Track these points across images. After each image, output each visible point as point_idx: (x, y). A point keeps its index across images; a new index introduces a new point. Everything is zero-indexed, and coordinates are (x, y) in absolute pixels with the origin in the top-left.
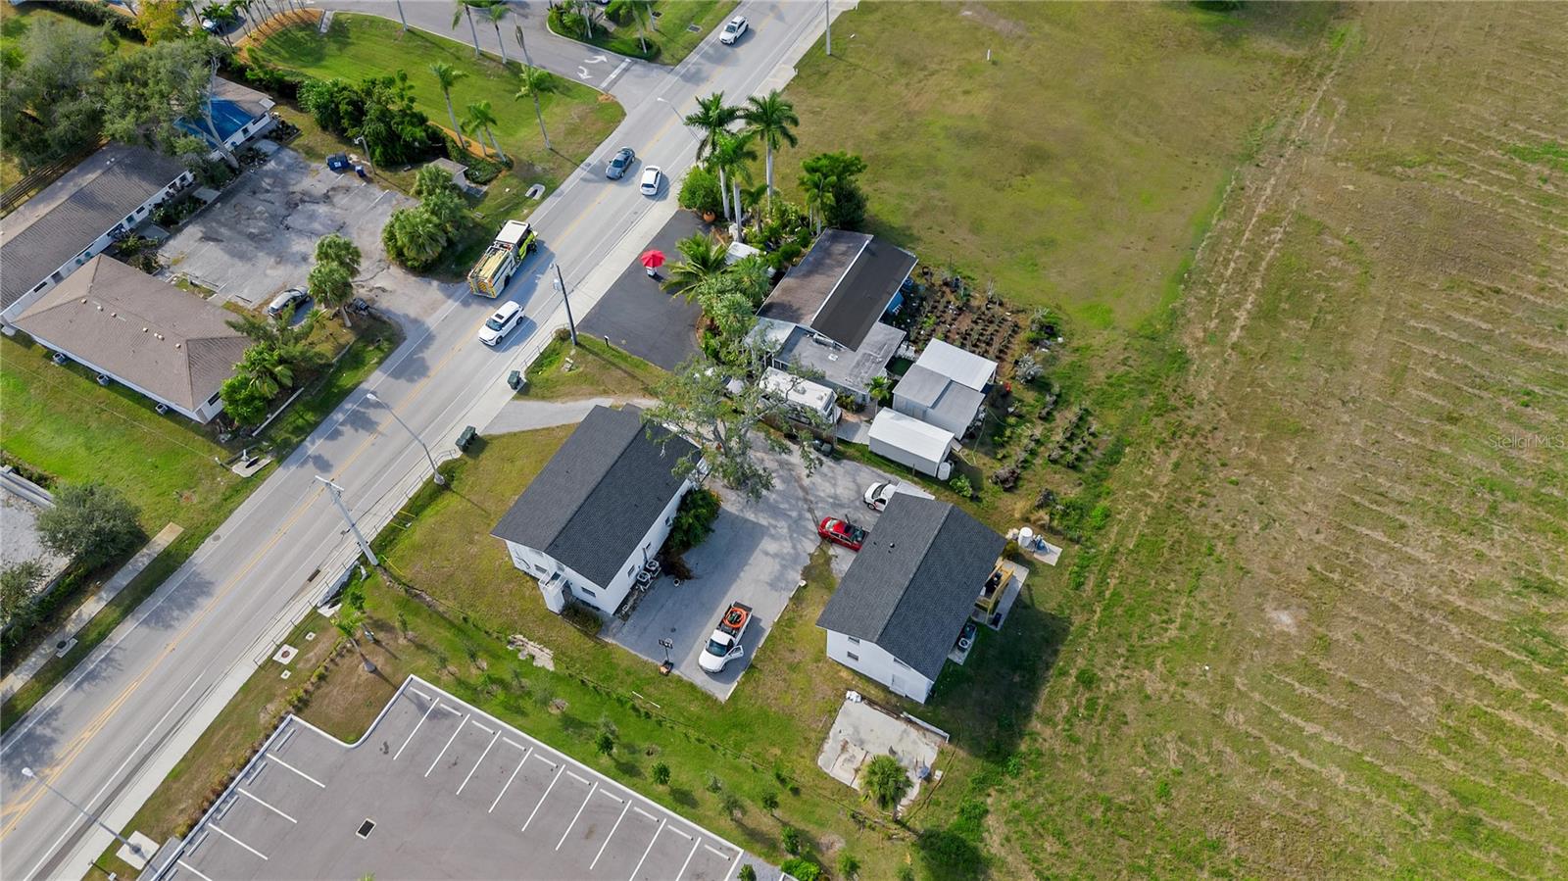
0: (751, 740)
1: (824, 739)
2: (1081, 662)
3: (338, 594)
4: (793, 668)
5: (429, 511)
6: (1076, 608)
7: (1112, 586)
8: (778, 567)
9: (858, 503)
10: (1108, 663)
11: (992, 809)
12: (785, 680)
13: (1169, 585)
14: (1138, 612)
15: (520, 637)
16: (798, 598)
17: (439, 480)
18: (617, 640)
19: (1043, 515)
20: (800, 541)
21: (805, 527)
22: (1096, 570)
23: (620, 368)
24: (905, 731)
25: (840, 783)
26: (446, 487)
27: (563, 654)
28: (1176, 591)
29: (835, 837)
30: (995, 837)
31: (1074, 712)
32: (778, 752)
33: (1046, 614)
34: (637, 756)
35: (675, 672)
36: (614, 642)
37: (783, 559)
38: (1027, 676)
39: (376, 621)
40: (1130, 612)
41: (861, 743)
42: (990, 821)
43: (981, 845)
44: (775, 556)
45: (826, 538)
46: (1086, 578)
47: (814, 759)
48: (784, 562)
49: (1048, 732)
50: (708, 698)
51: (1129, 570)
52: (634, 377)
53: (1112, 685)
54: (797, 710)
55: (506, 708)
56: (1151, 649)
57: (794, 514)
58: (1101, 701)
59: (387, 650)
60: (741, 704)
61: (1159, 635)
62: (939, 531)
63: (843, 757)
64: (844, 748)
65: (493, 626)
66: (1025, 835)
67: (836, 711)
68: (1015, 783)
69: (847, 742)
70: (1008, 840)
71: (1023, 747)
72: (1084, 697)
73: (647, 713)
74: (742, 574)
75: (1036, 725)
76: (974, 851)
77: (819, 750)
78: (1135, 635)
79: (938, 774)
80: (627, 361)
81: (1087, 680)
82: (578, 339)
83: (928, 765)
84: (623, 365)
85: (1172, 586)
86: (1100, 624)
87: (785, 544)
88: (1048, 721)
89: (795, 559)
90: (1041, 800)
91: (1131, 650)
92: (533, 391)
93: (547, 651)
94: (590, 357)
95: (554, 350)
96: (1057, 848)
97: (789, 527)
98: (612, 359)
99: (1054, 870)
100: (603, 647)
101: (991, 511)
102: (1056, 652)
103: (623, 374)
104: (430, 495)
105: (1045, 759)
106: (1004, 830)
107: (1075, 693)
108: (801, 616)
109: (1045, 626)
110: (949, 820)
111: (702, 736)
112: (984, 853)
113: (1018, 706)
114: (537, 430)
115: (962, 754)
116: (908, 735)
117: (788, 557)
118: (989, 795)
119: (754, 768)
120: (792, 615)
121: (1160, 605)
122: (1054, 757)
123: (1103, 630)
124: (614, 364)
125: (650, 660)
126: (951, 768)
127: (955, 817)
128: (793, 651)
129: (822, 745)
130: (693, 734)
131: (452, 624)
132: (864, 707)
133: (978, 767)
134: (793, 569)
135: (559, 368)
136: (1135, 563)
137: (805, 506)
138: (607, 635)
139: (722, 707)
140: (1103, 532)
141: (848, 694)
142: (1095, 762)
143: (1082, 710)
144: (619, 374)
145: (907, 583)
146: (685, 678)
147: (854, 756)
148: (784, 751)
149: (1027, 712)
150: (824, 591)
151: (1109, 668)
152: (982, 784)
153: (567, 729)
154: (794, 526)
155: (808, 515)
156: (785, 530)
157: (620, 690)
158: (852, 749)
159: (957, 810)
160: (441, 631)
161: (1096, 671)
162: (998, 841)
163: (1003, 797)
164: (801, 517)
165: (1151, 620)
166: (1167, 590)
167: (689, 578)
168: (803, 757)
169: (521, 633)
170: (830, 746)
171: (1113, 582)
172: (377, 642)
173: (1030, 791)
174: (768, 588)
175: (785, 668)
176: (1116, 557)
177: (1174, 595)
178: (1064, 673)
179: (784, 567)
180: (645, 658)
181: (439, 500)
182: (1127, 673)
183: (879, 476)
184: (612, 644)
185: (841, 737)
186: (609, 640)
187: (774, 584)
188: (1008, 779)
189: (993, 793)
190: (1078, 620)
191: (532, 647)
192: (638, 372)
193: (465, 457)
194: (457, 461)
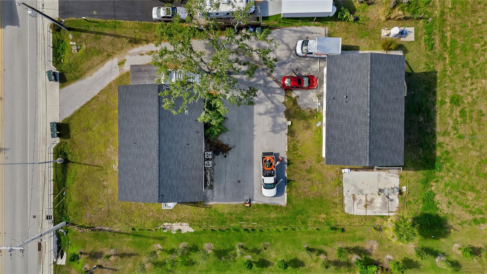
0: (309, 217)
1: (342, 200)
2: (449, 93)
3: (59, 248)
4: (309, 171)
5: (69, 181)
6: (435, 61)
7: (449, 37)
8: (270, 119)
9: (292, 57)
10: (463, 86)
11: (436, 192)
12: (308, 180)
13: (478, 21)
14: (468, 47)
15: (166, 224)
16: (291, 132)
17: (59, 161)
18: (215, 201)
19: (398, 12)
20: (274, 97)
21: (271, 87)
22: (436, 31)
23: (106, 34)
24: (379, 175)
25: (361, 216)
26: (66, 162)
27: (193, 221)
28: (483, 23)
29: (371, 242)
30: (443, 205)
31: (456, 122)
32: (324, 216)
33: (421, 73)
34: (261, 253)
35: (253, 202)
36: (214, 203)
37: (271, 113)
38: (426, 115)
39: (90, 254)
40: (464, 49)
41: (361, 192)
42: (437, 198)
43: (438, 212)
44: (266, 113)
45: (287, 89)
46: (433, 39)
47: (343, 211)
48: (272, 115)
49: (447, 139)
50: (277, 207)
51: (454, 22)
52: (118, 36)
53: (469, 97)
54: (323, 192)
55: (186, 265)
56: (481, 66)
57: (262, 82)
58: (467, 109)
59: (109, 269)
60: (294, 202)
61: (482, 55)
62: (371, 76)
63: (356, 203)
64: (354, 199)
65: (149, 225)
66: (456, 197)
67: (341, 182)
68: (442, 174)
69: (354, 195)
70: (450, 203)
71: (438, 154)
72: (457, 112)
73: (252, 230)
74: (255, 133)
75: (440, 139)
76: (437, 217)
77: (343, 205)
78: (471, 62)
79: (404, 189)
80: (106, 26)
81: (456, 101)
82: (67, 25)
83: (398, 186)
84: (106, 31)
85: (480, 21)
86: (451, 64)
87: (267, 103)
88: (446, 133)
89: (277, 109)
90: (458, 176)
91: (472, 72)
92: (68, 76)
93: (184, 224)
94: (84, 35)
95: (58, 40)
96: (474, 195)
97: (264, 92)
98: (96, 30)
99: (476, 207)
100: (210, 208)
101: (367, 23)
102: (435, 93)
103: (111, 38)
104: (63, 172)
105: (451, 154)
106: (446, 199)
107: (452, 111)
108: (298, 142)
109: (424, 81)
110: (419, 208)
111: (285, 227)
112: (442, 215)
113: (427, 133)
114: (89, 102)
115: (411, 173)
116: (381, 176)
117: (273, 110)
118: (432, 186)
119: (317, 229)
120: (293, 143)
121: (477, 36)
122: (455, 151)
123: (454, 68)
124: (101, 33)
125: (238, 203)
126: (409, 182)
127: (421, 205)
128: (304, 162)
129: (343, 202)
130: (280, 228)
131: (128, 234)
132: (354, 173)
133: (421, 174)
134: (280, 116)
135: (70, 52)
136: (456, 16)
137: (265, 74)
138: (209, 201)
139: (286, 208)
140: (431, 4)
141: (343, 171)
142: (476, 144)
143: (459, 119)
144: (108, 39)
145: (368, 120)
146: (260, 203)
147: (361, 200)
148: (327, 214)
149: (433, 135)
150: (302, 121)
151: (464, 89)
152: (426, 182)
153: (221, 259)
154: (265, 89)
155: (270, 79)
156: (263, 95)
157: (232, 225)
158: (358, 197)
159: (420, 201)
160: (125, 239)
161: (458, 93)
162: (446, 206)
163: (439, 184)
164: (266, 82)
165: (476, 48)
166: (478, 25)
167: (230, 149)
168: (337, 213)
169: (166, 222)
170: (347, 200)
171: (448, 34)
172: (100, 267)
173: (451, 174)
174: (272, 134)
175: (305, 173)
176: (445, 17)
177: (483, 26)
178: (443, 103)
179: (274, 117)
180: (234, 203)
181: (69, 171)
182: (474, 87)
183: (295, 31)
184: (214, 205)
185: (350, 194)
186: (211, 203)
187: (274, 130)
188: (437, 173)
189: (433, 184)
190: (439, 68)
191: (176, 226)
192: (119, 31)
193: (63, 140)
194: (60, 144)
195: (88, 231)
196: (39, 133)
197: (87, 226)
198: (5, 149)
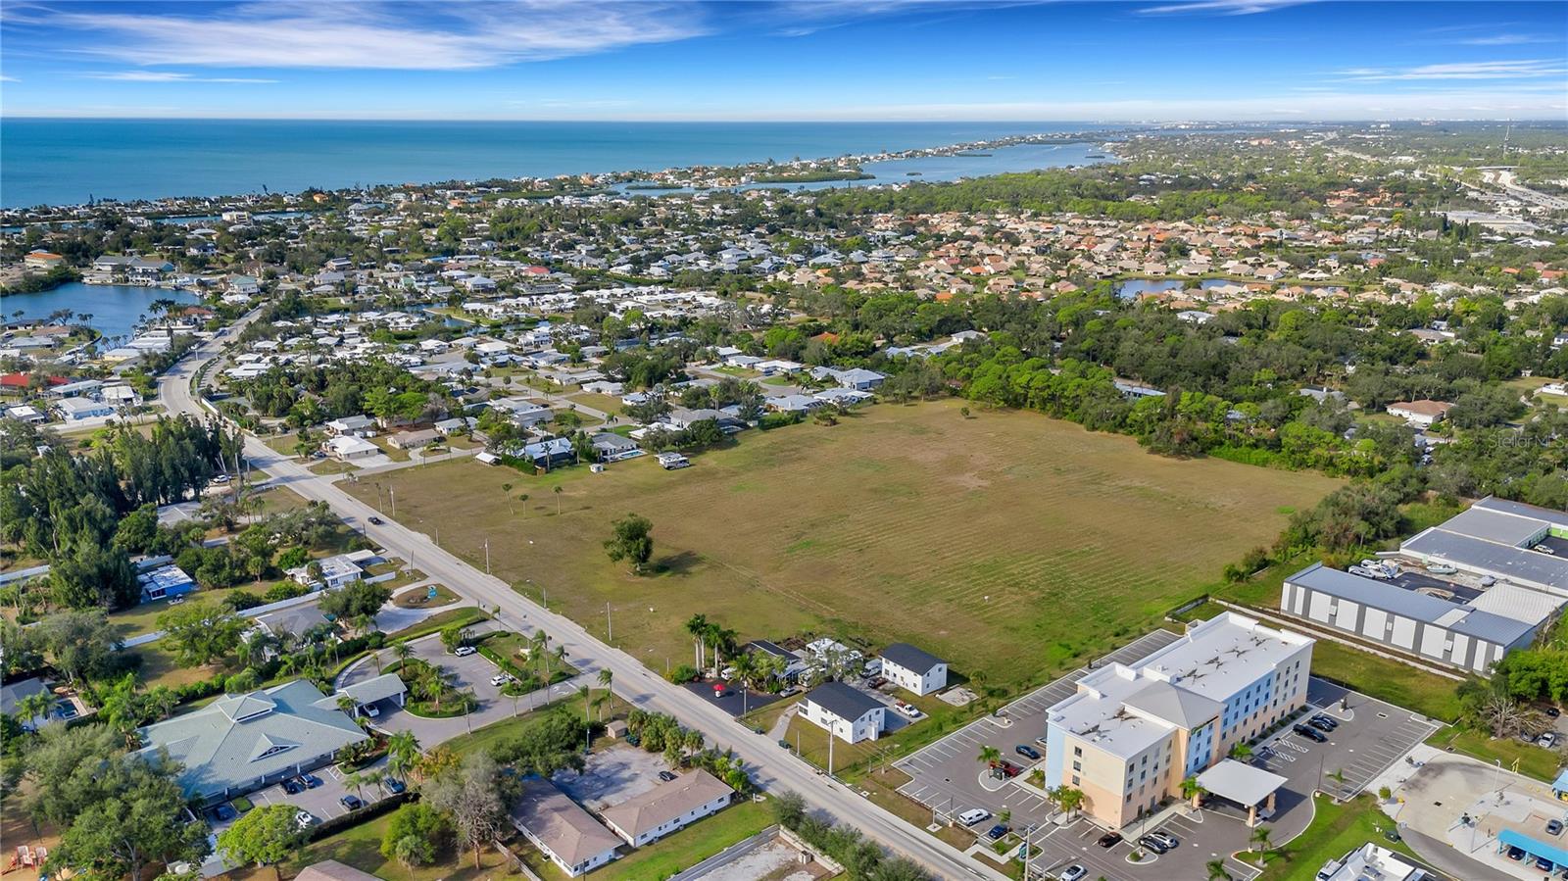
193: (792, 747)
194: (793, 750)
196: (773, 756)
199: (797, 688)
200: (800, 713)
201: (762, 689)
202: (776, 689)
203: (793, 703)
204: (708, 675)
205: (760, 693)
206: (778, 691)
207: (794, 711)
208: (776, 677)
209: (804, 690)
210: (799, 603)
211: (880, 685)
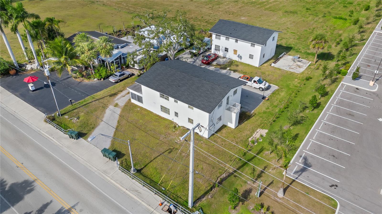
0: (293, 84)
1: (290, 71)
12: (268, 75)
16: (235, 71)
24: (284, 59)
32: (296, 79)
41: (290, 66)
52: (100, 99)
64: (292, 69)
67: (279, 68)
73: (287, 105)
92: (85, 131)
94: (76, 110)
111: (294, 93)
119: (304, 84)
129: (292, 72)
139: (281, 88)
141: (272, 65)
146: (269, 95)
147: (295, 67)
150: (232, 66)
168: (297, 75)
185: (288, 69)
193: (121, 159)
194: (122, 163)
195: (215, 191)
196: (95, 173)
197: (209, 188)
198: (73, 207)
199: (128, 72)
200: (133, 101)
201: (88, 76)
202: (104, 74)
203: (124, 89)
204: (29, 67)
205: (86, 81)
206: (107, 77)
207: (126, 99)
208: (103, 61)
209: (136, 73)
210: (128, 9)
211: (213, 60)
